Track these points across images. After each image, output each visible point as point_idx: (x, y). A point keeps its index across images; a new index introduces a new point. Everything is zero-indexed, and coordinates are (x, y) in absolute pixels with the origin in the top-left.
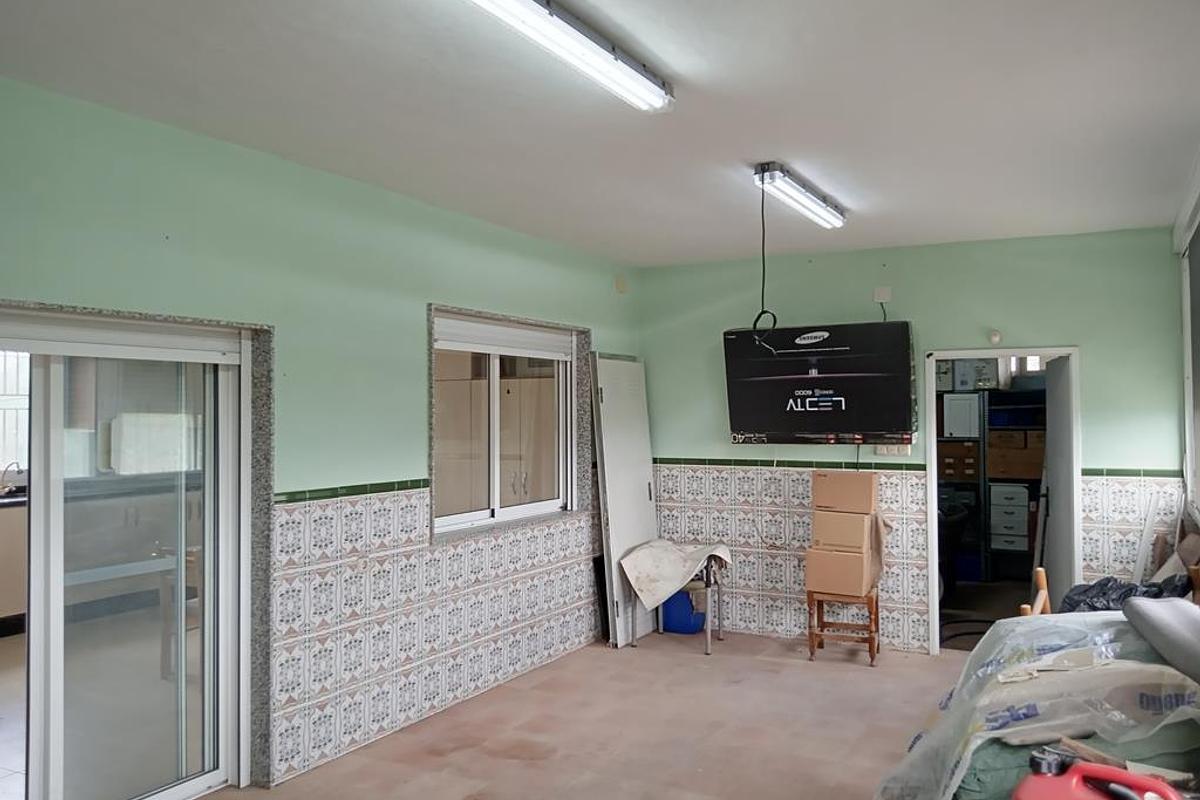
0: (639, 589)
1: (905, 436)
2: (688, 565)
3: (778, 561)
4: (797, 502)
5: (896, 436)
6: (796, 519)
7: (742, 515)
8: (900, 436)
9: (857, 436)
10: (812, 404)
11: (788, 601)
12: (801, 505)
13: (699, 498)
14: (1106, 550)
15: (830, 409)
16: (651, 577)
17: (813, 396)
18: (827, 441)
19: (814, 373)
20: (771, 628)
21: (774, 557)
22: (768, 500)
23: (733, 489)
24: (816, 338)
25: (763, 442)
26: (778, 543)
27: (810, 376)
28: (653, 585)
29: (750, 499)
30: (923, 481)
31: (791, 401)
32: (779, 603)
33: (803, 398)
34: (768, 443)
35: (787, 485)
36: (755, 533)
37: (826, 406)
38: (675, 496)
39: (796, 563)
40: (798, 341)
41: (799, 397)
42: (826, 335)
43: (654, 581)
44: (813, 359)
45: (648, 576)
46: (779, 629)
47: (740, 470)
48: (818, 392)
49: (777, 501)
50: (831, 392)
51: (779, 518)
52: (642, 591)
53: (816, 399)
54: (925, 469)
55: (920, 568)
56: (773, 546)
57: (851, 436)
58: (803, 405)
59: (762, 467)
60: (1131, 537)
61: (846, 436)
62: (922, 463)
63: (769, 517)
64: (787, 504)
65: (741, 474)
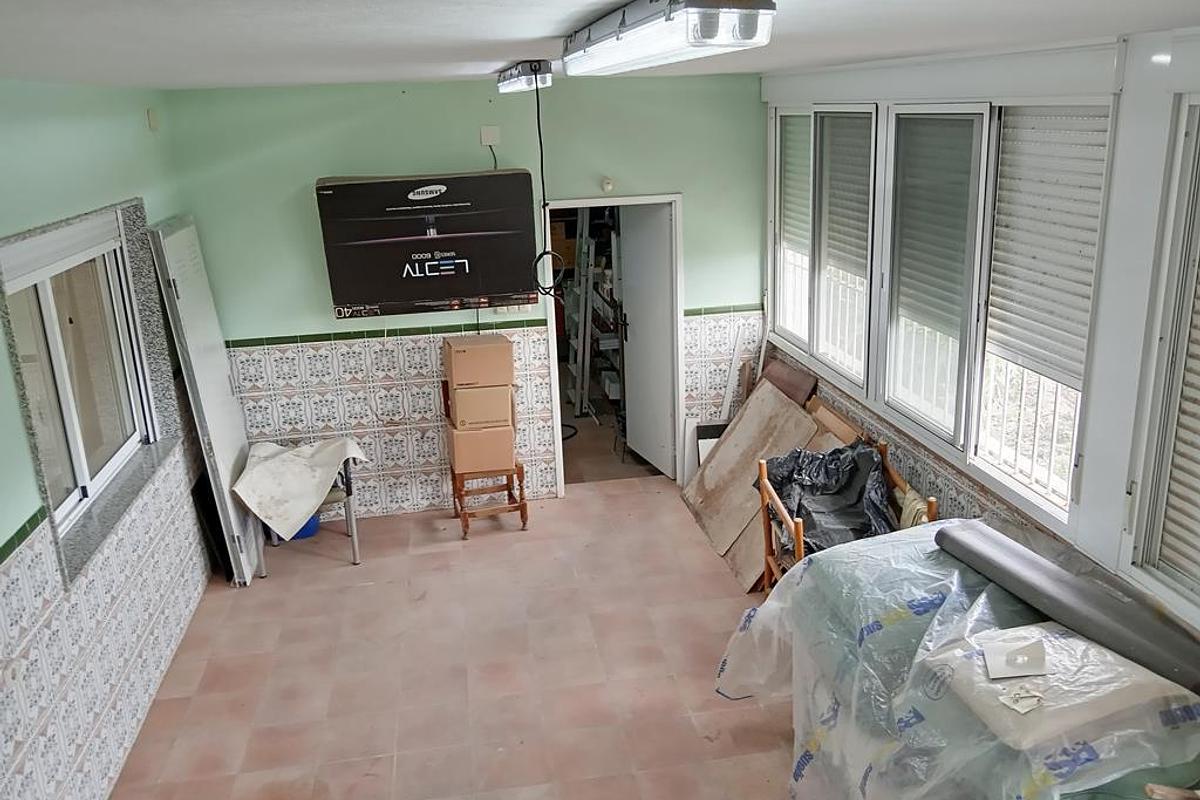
0: (266, 517)
1: (531, 296)
2: (317, 474)
3: (398, 437)
4: (413, 372)
5: (522, 296)
6: (415, 390)
7: (351, 395)
8: (526, 296)
9: (482, 300)
10: (432, 269)
11: (413, 475)
12: (419, 375)
13: (293, 382)
14: (703, 380)
15: (453, 273)
16: (277, 498)
17: (433, 259)
18: (451, 308)
19: (432, 233)
20: (395, 506)
21: (392, 434)
22: (381, 374)
23: (336, 366)
24: (431, 192)
25: (376, 314)
26: (397, 418)
27: (428, 237)
28: (282, 508)
29: (359, 376)
30: (544, 336)
31: (407, 266)
32: (402, 480)
33: (422, 263)
34: (382, 314)
35: (401, 358)
36: (369, 412)
37: (448, 270)
38: (260, 384)
39: (419, 435)
40: (411, 196)
41: (417, 261)
42: (444, 189)
43: (279, 502)
44: (431, 218)
45: (272, 498)
46: (405, 505)
47: (342, 346)
48: (438, 255)
49: (392, 374)
50: (453, 254)
51: (394, 391)
52: (270, 518)
53: (436, 263)
54: (546, 324)
55: (545, 420)
56: (392, 423)
57: (476, 300)
58: (422, 270)
59: (370, 339)
60: (723, 366)
61: (472, 300)
62: (544, 318)
63: (383, 393)
64: (403, 375)
65: (345, 349)
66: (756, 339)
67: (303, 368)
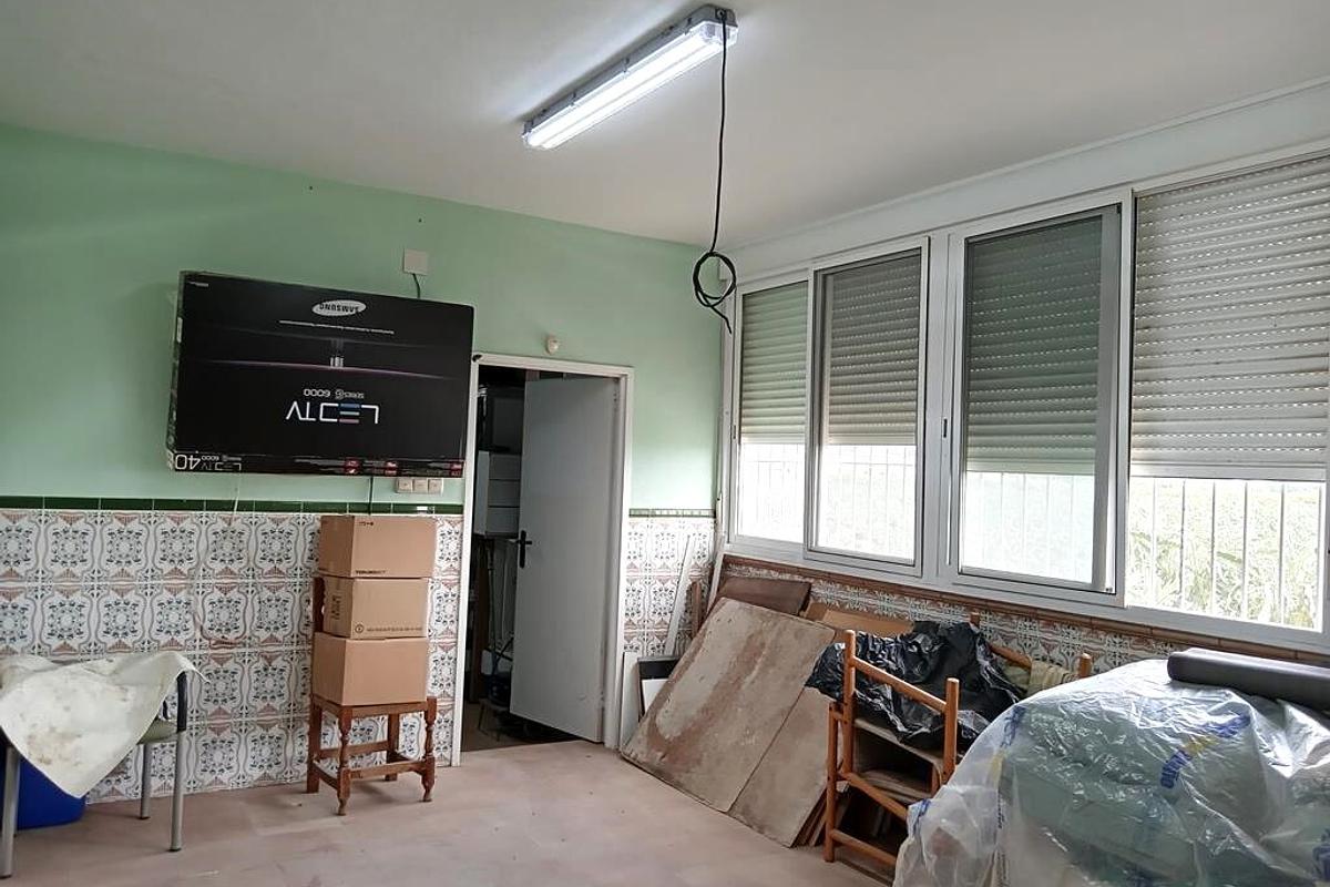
0: (41, 760)
1: (456, 466)
2: (130, 696)
3: (230, 665)
4: (267, 566)
5: (443, 465)
6: (266, 594)
7: (166, 596)
8: (448, 465)
9: (390, 464)
10: (329, 412)
11: (242, 729)
12: (276, 571)
13: (78, 570)
14: (646, 602)
15: (357, 421)
16: (59, 730)
17: (331, 399)
18: (344, 471)
19: (337, 364)
20: (208, 778)
21: (221, 660)
22: (218, 566)
23: (150, 549)
24: (345, 309)
25: (235, 470)
26: (231, 637)
27: (332, 367)
28: (70, 747)
29: (185, 568)
30: (457, 528)
31: (295, 403)
32: (226, 735)
33: (316, 402)
34: (245, 470)
35: (253, 544)
36: (190, 625)
37: (350, 417)
38: (21, 569)
39: (261, 664)
40: (317, 309)
41: (310, 399)
42: (362, 307)
43: (65, 737)
44: (339, 342)
45: (53, 729)
46: (225, 777)
47: (166, 519)
48: (340, 394)
49: (235, 567)
50: (361, 396)
51: (234, 595)
52: (48, 762)
53: (337, 405)
54: (462, 512)
55: (445, 648)
56: (223, 643)
57: (382, 464)
58: (314, 413)
59: (210, 513)
60: (669, 585)
61: (376, 463)
62: (459, 503)
63: (217, 595)
64: (252, 570)
65: (169, 525)
66: (706, 553)
67: (98, 550)
